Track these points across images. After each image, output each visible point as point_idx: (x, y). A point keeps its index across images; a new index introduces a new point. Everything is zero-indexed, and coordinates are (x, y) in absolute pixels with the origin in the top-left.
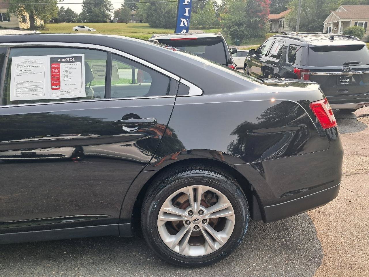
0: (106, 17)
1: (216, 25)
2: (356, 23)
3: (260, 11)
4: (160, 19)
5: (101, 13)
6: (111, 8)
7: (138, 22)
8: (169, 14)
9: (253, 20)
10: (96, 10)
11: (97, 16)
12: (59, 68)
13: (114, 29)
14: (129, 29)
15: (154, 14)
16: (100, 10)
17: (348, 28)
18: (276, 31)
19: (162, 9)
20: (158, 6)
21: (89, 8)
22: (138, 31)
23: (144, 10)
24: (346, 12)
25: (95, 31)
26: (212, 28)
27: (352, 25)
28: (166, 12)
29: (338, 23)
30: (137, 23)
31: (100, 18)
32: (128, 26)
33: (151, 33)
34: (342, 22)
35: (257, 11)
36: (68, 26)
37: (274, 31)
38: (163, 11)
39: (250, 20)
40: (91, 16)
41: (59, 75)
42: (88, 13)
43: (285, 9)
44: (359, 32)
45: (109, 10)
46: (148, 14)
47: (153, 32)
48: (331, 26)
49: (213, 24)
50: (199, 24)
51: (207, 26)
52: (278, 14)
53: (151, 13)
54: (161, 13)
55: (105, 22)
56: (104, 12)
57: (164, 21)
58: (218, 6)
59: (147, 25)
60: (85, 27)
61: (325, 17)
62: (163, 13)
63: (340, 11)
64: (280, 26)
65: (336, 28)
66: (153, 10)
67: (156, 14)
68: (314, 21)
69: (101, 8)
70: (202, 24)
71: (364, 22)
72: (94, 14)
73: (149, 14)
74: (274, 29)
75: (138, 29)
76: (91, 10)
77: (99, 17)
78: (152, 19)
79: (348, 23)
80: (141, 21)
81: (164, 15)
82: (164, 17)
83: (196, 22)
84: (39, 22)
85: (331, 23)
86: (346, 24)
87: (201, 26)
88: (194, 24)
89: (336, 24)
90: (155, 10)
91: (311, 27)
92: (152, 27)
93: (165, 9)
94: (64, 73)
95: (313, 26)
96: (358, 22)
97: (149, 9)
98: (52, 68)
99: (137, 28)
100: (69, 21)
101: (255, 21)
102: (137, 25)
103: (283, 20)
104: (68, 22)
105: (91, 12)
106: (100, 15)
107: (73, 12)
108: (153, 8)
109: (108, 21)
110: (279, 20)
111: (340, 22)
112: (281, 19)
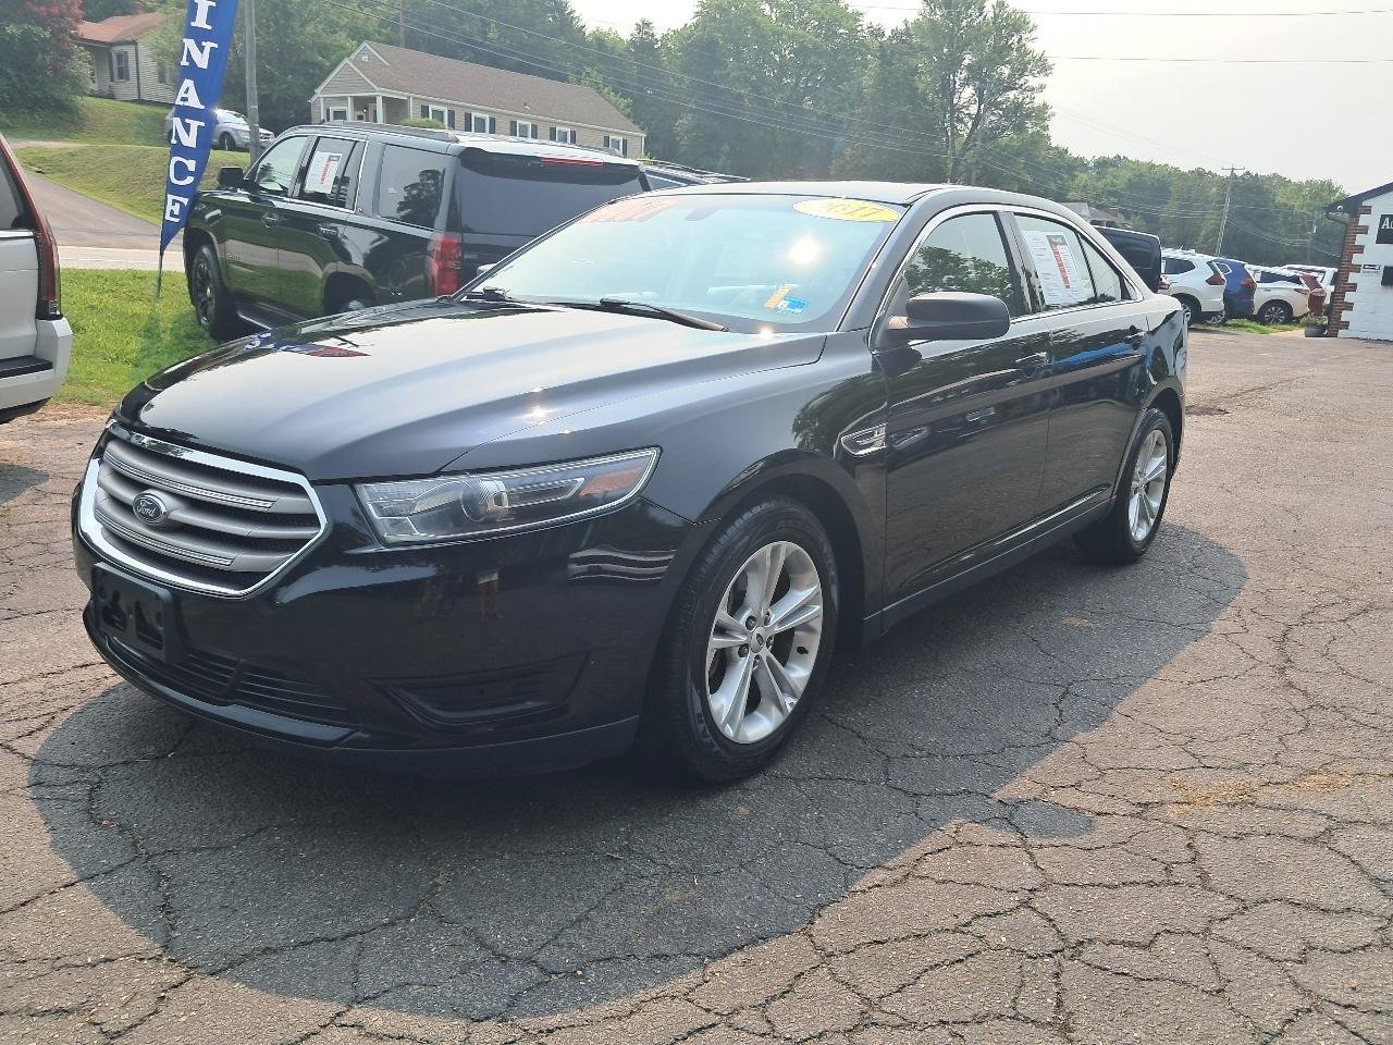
2: (424, 111)
9: (13, 30)
18: (106, 89)
24: (384, 66)
27: (414, 115)
29: (373, 99)
34: (383, 97)
48: (349, 108)
61: (317, 76)
63: (366, 59)
64: (123, 74)
65: (360, 118)
71: (445, 110)
79: (402, 104)
85: (345, 98)
86: (393, 106)
89: (365, 105)
96: (431, 107)
101: (26, 35)
103: (130, 50)
110: (117, 49)
111: (379, 101)
112: (125, 48)
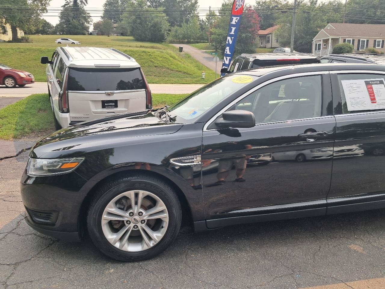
0: (85, 29)
1: (201, 40)
2: (345, 41)
3: (251, 27)
4: (146, 33)
5: (80, 25)
6: (90, 20)
7: (118, 34)
8: (155, 27)
9: (244, 35)
10: (75, 22)
11: (75, 27)
12: (372, 88)
13: (98, 42)
14: (115, 42)
15: (139, 27)
16: (79, 22)
17: (338, 44)
18: (264, 46)
19: (147, 22)
20: (143, 19)
21: (67, 20)
22: (125, 45)
23: (129, 23)
24: (334, 29)
25: (79, 43)
26: (198, 43)
27: (341, 42)
28: (152, 26)
29: (329, 39)
30: (117, 36)
31: (79, 31)
32: (112, 39)
33: (139, 47)
34: (332, 39)
35: (248, 27)
36: (48, 38)
37: (262, 46)
38: (148, 24)
39: (241, 36)
40: (70, 28)
41: (373, 93)
42: (66, 24)
43: (271, 25)
44: (349, 49)
45: (88, 22)
46: (133, 27)
47: (141, 46)
48: (321, 43)
49: (198, 38)
50: (184, 38)
51: (192, 40)
52: (264, 29)
53: (136, 26)
54: (147, 27)
55: (84, 34)
56: (83, 24)
57: (150, 34)
58: (200, 20)
59: (131, 38)
60: (69, 39)
61: (315, 33)
62: (149, 26)
63: (329, 28)
64: (268, 42)
65: (325, 45)
66: (139, 23)
67: (141, 27)
68: (302, 38)
69: (80, 20)
70: (188, 38)
71: (351, 39)
72: (73, 26)
73: (135, 27)
74: (262, 44)
75: (124, 43)
76: (70, 21)
77: (78, 29)
78: (137, 32)
79: (338, 39)
80: (122, 34)
81: (150, 29)
82: (150, 31)
83: (181, 36)
84: (20, 34)
85: (321, 40)
86: (335, 41)
87: (186, 40)
88: (179, 38)
89: (326, 41)
90: (140, 23)
91: (300, 43)
92: (137, 40)
93: (150, 23)
94: (376, 91)
95: (301, 43)
96: (347, 39)
97: (135, 22)
98: (368, 88)
99: (122, 41)
100: (44, 32)
101: (246, 36)
102: (121, 39)
103: (270, 35)
104: (42, 34)
105: (69, 24)
106: (79, 27)
107: (48, 24)
108: (138, 21)
109: (86, 33)
110: (268, 35)
111: (330, 40)
112: (269, 35)
